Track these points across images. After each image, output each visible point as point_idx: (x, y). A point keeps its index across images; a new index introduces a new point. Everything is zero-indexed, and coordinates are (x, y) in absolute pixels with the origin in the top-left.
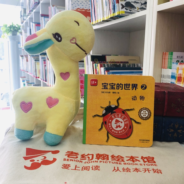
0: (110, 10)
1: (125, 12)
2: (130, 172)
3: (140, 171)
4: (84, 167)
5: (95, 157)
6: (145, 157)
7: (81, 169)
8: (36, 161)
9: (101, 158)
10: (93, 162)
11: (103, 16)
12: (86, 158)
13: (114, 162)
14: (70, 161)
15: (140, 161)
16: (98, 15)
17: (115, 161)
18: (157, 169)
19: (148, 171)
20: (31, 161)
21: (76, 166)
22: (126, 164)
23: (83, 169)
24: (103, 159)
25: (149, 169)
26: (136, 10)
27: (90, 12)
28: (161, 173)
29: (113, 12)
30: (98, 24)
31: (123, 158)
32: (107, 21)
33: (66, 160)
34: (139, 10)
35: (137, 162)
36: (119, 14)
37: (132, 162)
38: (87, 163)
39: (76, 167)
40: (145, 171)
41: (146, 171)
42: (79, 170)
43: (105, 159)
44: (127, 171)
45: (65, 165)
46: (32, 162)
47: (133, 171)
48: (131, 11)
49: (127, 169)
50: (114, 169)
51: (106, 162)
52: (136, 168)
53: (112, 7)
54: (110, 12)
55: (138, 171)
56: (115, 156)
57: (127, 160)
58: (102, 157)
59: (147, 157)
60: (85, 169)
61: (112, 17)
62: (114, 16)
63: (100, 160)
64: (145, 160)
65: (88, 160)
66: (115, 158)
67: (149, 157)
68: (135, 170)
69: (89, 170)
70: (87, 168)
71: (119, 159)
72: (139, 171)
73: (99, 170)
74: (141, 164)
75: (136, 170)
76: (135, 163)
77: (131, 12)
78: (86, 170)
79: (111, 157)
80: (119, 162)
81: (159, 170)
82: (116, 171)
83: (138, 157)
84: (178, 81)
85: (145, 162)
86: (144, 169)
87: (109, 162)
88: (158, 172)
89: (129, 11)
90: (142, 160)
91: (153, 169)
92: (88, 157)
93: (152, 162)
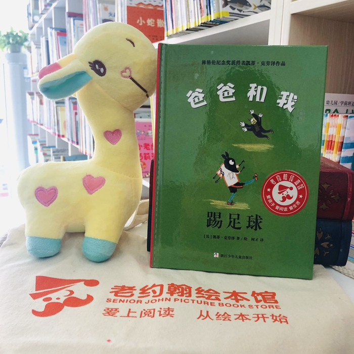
0: (201, 8)
1: (230, 13)
2: (230, 320)
3: (249, 319)
4: (144, 312)
6: (259, 292)
7: (138, 314)
8: (54, 300)
9: (177, 293)
11: (188, 21)
12: (149, 293)
13: (201, 301)
14: (119, 302)
15: (249, 300)
16: (177, 17)
17: (203, 300)
18: (280, 315)
19: (264, 318)
20: (44, 300)
21: (130, 310)
22: (223, 306)
23: (143, 315)
24: (180, 294)
25: (265, 316)
26: (251, 9)
27: (163, 11)
28: (287, 322)
29: (206, 14)
30: (178, 34)
31: (218, 295)
32: (195, 30)
33: (112, 300)
34: (257, 10)
35: (244, 302)
36: (218, 16)
37: (235, 301)
38: (151, 302)
40: (256, 319)
41: (258, 318)
42: (136, 317)
44: (223, 319)
46: (47, 302)
47: (236, 319)
48: (240, 11)
49: (224, 315)
50: (200, 313)
51: (186, 301)
52: (241, 314)
53: (205, 4)
54: (201, 12)
55: (244, 318)
56: (203, 290)
58: (179, 290)
59: (263, 293)
60: (146, 315)
61: (204, 23)
62: (209, 21)
63: (175, 296)
64: (260, 298)
65: (153, 296)
66: (203, 293)
67: (266, 292)
68: (239, 317)
69: (153, 316)
70: (151, 313)
71: (210, 295)
72: (247, 319)
73: (172, 317)
74: (250, 306)
75: (241, 318)
76: (239, 304)
77: (242, 13)
78: (148, 316)
79: (196, 292)
80: (209, 301)
81: (284, 317)
82: (203, 319)
83: (246, 293)
84: (328, 149)
85: (257, 301)
86: (256, 316)
87: (192, 301)
88: (282, 320)
89: (238, 12)
90: (252, 299)
91: (273, 316)
92: (153, 291)
93: (271, 301)
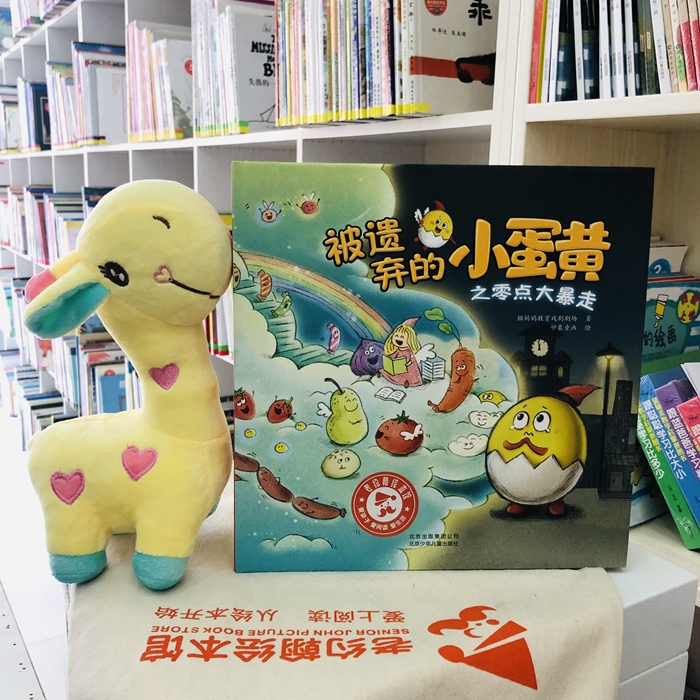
4: (350, 619)
5: (323, 648)
9: (303, 644)
10: (326, 633)
12: (349, 646)
21: (370, 621)
22: (236, 631)
23: (350, 615)
33: (401, 632)
38: (342, 632)
39: (369, 617)
43: (291, 644)
57: (228, 642)
63: (307, 639)
66: (262, 650)
71: (251, 648)
92: (345, 649)
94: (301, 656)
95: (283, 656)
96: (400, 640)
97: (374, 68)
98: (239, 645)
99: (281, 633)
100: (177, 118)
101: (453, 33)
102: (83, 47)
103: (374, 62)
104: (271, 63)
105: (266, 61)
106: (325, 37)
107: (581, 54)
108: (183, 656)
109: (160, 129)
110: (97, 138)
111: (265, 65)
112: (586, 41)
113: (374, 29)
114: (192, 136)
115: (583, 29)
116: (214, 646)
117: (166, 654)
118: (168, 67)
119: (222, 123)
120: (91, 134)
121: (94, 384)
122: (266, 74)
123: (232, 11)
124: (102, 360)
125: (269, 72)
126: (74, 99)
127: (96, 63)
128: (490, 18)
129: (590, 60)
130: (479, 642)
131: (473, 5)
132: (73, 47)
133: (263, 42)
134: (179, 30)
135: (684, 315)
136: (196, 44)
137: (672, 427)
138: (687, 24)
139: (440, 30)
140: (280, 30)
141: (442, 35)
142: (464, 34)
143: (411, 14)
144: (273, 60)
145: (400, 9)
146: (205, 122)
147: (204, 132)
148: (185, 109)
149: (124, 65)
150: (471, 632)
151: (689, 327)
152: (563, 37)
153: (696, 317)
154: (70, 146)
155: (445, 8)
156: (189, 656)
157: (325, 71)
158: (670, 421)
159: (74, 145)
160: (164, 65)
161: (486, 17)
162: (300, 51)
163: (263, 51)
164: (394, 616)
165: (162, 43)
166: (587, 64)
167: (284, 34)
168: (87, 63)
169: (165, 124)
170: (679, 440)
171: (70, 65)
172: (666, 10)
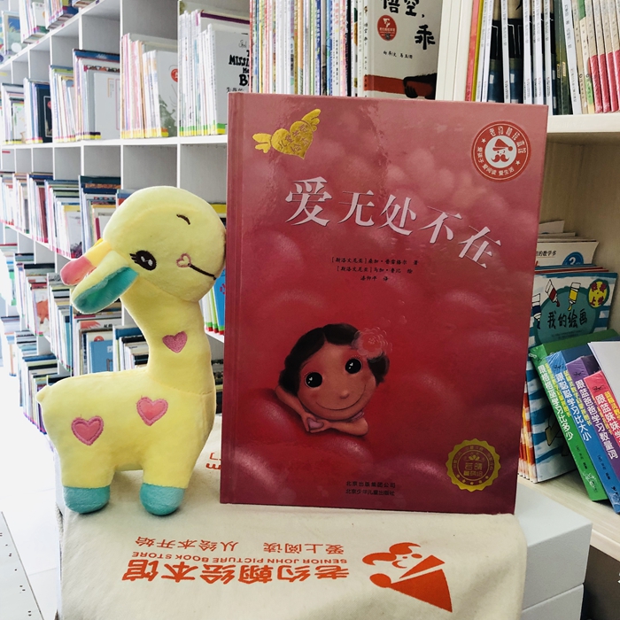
5: (274, 573)
7: (304, 548)
9: (259, 569)
10: (277, 561)
12: (296, 572)
17: (225, 564)
21: (315, 552)
22: (203, 559)
23: (298, 547)
24: (255, 569)
31: (204, 574)
35: (172, 562)
37: (185, 564)
38: (291, 561)
39: (314, 550)
43: (248, 570)
45: (339, 552)
57: (196, 568)
58: (257, 574)
63: (261, 566)
65: (290, 567)
66: (224, 575)
71: (215, 572)
80: (219, 564)
92: (293, 574)
94: (257, 579)
95: (241, 579)
96: (339, 568)
97: (334, 84)
98: (205, 569)
99: (240, 561)
100: (164, 119)
101: (402, 55)
102: (83, 54)
103: (334, 79)
104: (246, 74)
105: (241, 73)
106: (292, 55)
107: (508, 78)
108: (158, 577)
109: (149, 128)
110: (93, 134)
111: (241, 76)
112: (513, 67)
113: (334, 50)
114: (176, 136)
115: (510, 57)
116: (184, 570)
117: (144, 575)
118: (157, 75)
119: (202, 125)
120: (87, 130)
121: (85, 348)
122: (241, 84)
123: (213, 29)
124: (93, 328)
125: (244, 82)
126: (73, 98)
127: (94, 68)
128: (434, 43)
129: (516, 83)
130: (405, 571)
131: (419, 32)
132: (74, 54)
133: (239, 56)
134: (167, 42)
135: (594, 300)
136: (181, 55)
137: (580, 396)
138: (596, 57)
139: (390, 53)
140: (254, 47)
141: (392, 57)
142: (411, 56)
143: (366, 38)
144: (248, 71)
145: (356, 34)
146: (188, 123)
147: (186, 132)
148: (170, 111)
149: (118, 71)
150: (398, 564)
151: (598, 311)
152: (493, 63)
153: (605, 302)
154: (69, 139)
155: (395, 35)
156: (163, 577)
157: (292, 84)
158: (578, 390)
159: (73, 139)
160: (153, 72)
161: (430, 42)
162: (271, 66)
163: (239, 64)
164: (335, 549)
165: (152, 54)
166: (513, 86)
167: (257, 51)
168: (86, 68)
169: (153, 124)
170: (586, 407)
171: (70, 69)
172: (578, 44)
